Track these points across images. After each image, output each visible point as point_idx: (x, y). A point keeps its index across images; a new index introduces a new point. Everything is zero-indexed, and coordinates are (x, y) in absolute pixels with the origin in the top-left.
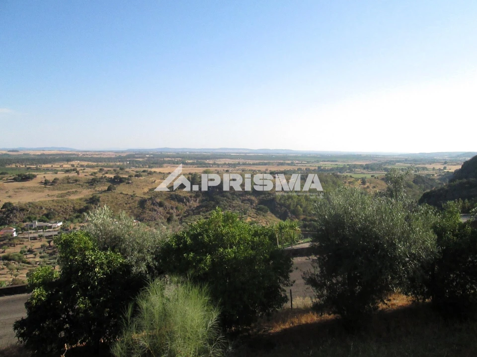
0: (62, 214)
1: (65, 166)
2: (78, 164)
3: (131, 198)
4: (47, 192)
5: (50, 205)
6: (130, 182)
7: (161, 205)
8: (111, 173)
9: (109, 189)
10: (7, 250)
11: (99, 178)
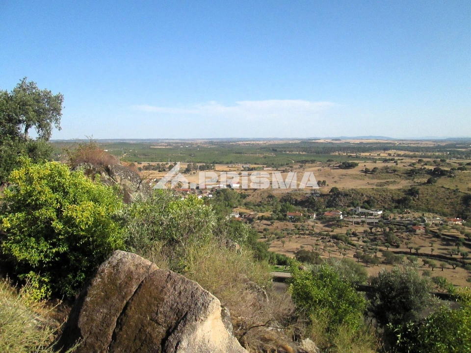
0: (381, 203)
1: (382, 155)
2: (395, 153)
3: (453, 193)
4: (367, 180)
5: (371, 193)
6: (453, 175)
8: (431, 165)
9: (429, 182)
10: (335, 230)
11: (419, 170)
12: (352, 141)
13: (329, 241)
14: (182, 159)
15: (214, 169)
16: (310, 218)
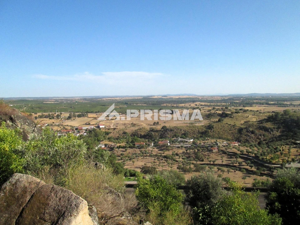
0: (192, 134)
1: (192, 105)
2: (199, 104)
3: (233, 127)
5: (186, 129)
6: (232, 116)
7: (253, 132)
8: (220, 111)
9: (219, 121)
10: (165, 152)
11: (213, 114)
12: (174, 97)
13: (162, 160)
14: (66, 111)
15: (87, 116)
16: (150, 146)
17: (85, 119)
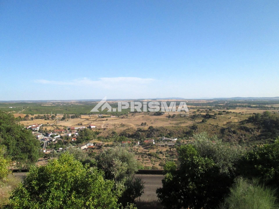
0: (177, 134)
3: (215, 127)
4: (170, 121)
5: (171, 129)
6: (215, 117)
7: (234, 132)
8: (204, 112)
9: (203, 121)
10: (150, 151)
11: (197, 115)
13: (146, 157)
14: (61, 112)
15: (80, 117)
16: (136, 144)
17: (78, 120)
